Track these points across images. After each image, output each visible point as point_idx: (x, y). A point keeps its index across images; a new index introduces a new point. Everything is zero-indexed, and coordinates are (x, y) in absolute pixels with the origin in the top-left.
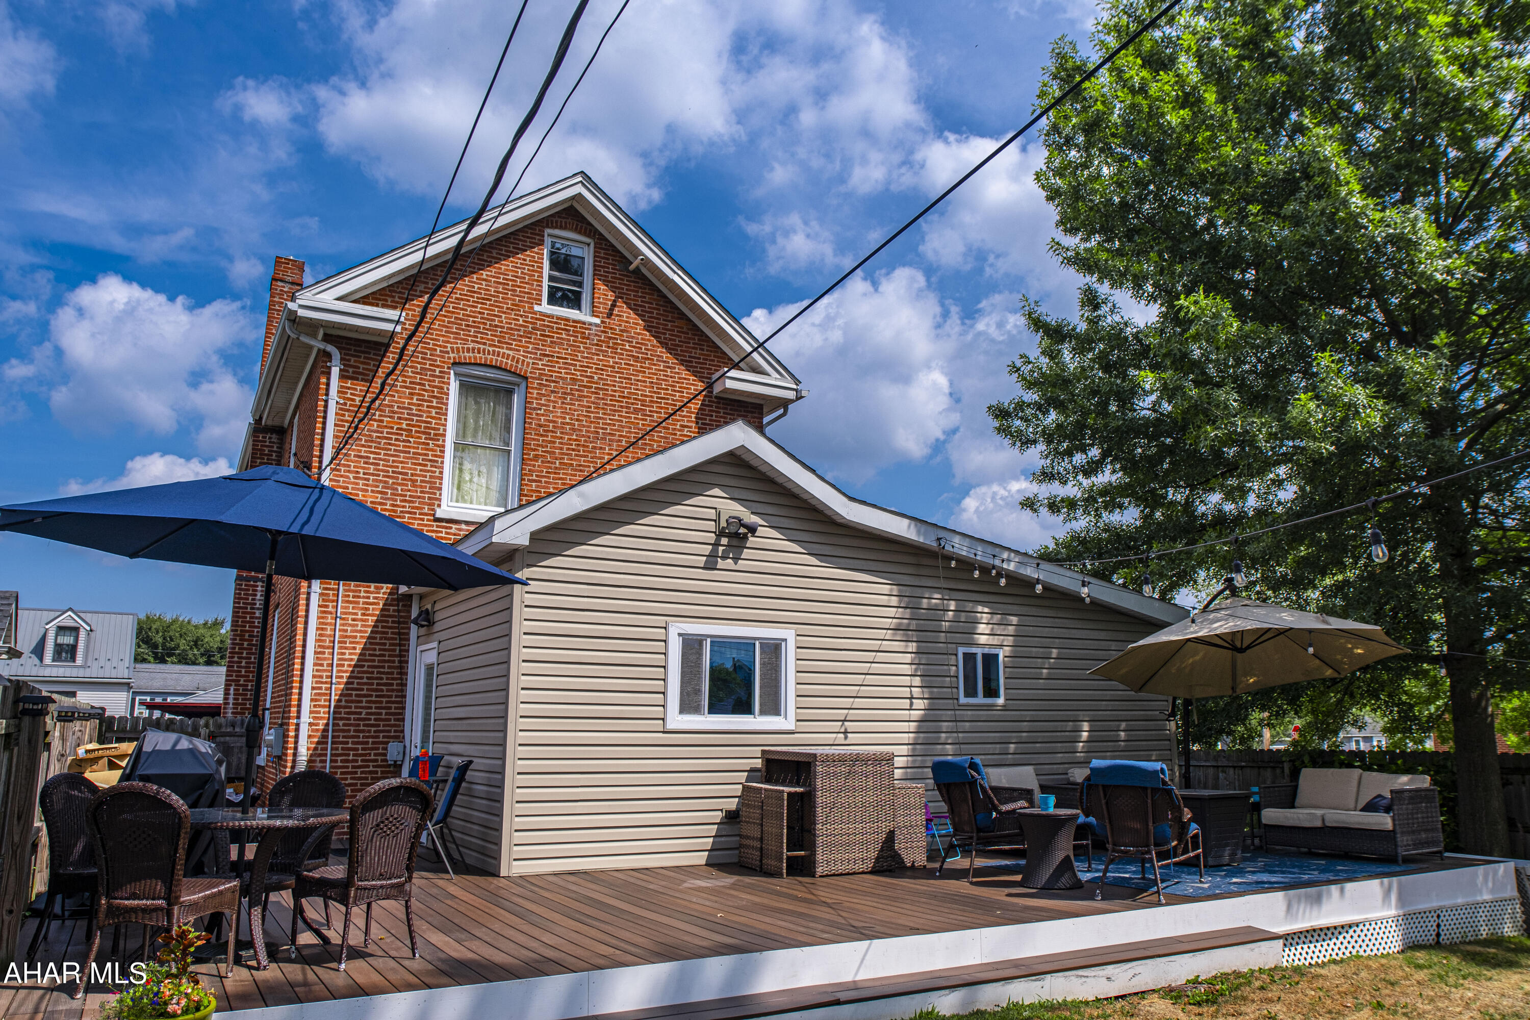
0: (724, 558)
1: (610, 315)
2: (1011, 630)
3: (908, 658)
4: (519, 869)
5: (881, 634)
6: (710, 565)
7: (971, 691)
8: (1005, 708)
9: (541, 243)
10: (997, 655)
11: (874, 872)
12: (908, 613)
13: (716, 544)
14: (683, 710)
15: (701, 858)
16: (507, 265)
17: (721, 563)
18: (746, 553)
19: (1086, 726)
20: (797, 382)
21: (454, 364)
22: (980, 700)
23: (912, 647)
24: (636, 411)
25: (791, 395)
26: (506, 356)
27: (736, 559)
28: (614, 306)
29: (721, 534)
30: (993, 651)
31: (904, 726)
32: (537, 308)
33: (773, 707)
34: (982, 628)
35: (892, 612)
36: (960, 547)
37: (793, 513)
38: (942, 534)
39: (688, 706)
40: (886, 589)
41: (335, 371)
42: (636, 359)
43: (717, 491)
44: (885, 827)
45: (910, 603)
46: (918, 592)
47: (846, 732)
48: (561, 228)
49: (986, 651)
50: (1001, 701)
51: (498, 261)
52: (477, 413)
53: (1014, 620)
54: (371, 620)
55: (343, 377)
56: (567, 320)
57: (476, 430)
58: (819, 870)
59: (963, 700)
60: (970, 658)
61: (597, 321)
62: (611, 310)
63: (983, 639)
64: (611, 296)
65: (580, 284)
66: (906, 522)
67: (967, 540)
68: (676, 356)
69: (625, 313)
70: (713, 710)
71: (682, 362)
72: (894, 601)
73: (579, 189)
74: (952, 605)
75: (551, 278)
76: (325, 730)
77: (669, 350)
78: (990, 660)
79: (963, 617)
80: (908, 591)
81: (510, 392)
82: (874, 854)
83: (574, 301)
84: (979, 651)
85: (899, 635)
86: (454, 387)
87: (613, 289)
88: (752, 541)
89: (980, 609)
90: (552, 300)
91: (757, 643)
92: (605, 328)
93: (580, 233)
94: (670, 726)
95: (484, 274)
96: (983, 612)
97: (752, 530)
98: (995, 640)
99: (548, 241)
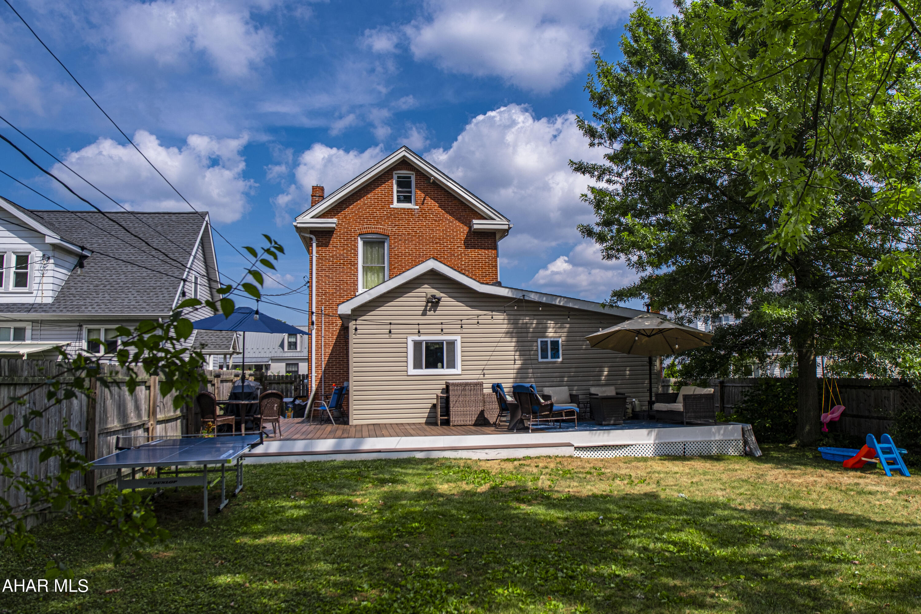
0: (430, 310)
1: (423, 204)
2: (566, 330)
3: (513, 344)
4: (355, 422)
5: (501, 335)
6: (424, 314)
7: (544, 356)
8: (562, 363)
9: (392, 178)
10: (558, 341)
11: (475, 425)
12: (512, 326)
13: (426, 306)
14: (415, 367)
15: (424, 420)
16: (378, 190)
17: (428, 313)
18: (439, 308)
19: (606, 369)
20: (509, 221)
21: (359, 235)
22: (549, 359)
23: (514, 339)
24: (437, 243)
25: (506, 227)
26: (380, 228)
27: (435, 311)
28: (424, 199)
29: (428, 302)
30: (556, 339)
31: (512, 371)
32: (391, 206)
33: (452, 365)
34: (550, 330)
35: (505, 326)
36: (533, 297)
37: (459, 291)
38: (524, 293)
39: (417, 365)
40: (502, 317)
41: (314, 245)
42: (436, 221)
43: (426, 286)
44: (481, 409)
45: (513, 322)
46: (518, 317)
47: (484, 374)
48: (400, 170)
49: (552, 339)
50: (560, 360)
51: (374, 189)
52: (372, 252)
53: (568, 326)
54: (335, 337)
55: (318, 246)
56: (404, 209)
57: (372, 260)
58: (451, 424)
59: (540, 360)
60: (544, 343)
61: (418, 207)
62: (424, 201)
63: (551, 335)
64: (423, 195)
65: (410, 192)
66: (507, 290)
67: (538, 295)
68: (453, 216)
69: (430, 202)
70: (427, 367)
71: (456, 219)
72: (506, 321)
73: (404, 153)
74: (535, 322)
75: (398, 192)
76: (321, 378)
77: (450, 214)
78: (555, 344)
79: (540, 326)
80: (512, 317)
81: (384, 242)
82: (474, 419)
83: (408, 199)
84: (549, 340)
85: (509, 335)
86: (360, 243)
87: (424, 192)
88: (441, 303)
89: (549, 322)
90: (399, 201)
91: (445, 343)
92: (421, 209)
93: (408, 170)
94: (409, 374)
95: (369, 196)
96: (551, 324)
97: (439, 300)
98: (557, 335)
99: (395, 176)
